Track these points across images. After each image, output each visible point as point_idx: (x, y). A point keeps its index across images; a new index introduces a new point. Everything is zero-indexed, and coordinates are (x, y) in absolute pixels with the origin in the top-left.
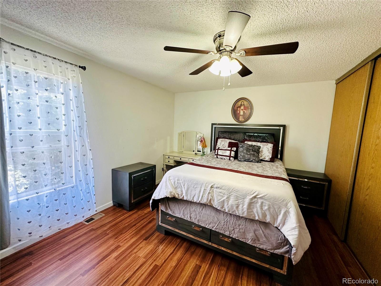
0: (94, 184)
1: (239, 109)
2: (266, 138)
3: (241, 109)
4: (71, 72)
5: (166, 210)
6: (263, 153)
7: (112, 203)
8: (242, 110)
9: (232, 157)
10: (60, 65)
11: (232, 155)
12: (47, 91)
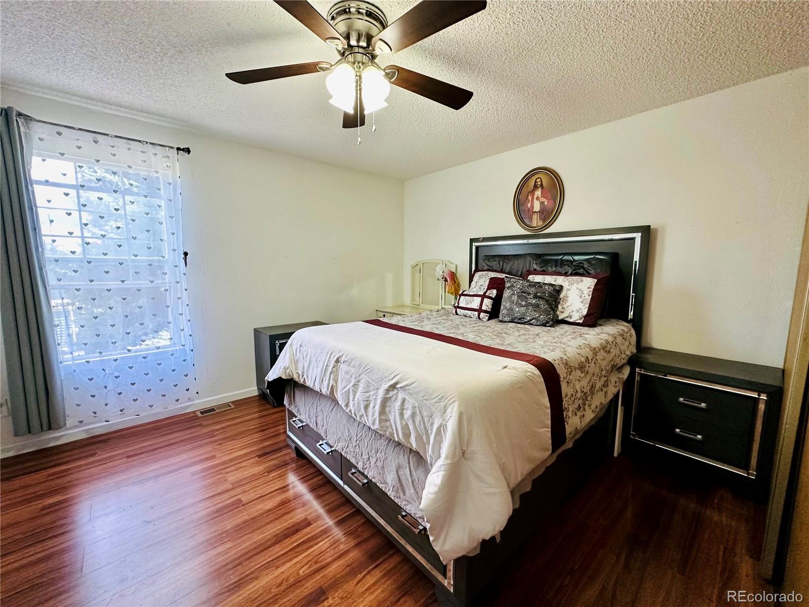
0: (192, 346)
1: (530, 198)
2: (586, 265)
3: (535, 197)
4: (163, 160)
5: (289, 405)
6: (568, 304)
7: (257, 391)
8: (538, 198)
9: (486, 312)
10: (142, 150)
11: (484, 308)
12: (116, 193)
